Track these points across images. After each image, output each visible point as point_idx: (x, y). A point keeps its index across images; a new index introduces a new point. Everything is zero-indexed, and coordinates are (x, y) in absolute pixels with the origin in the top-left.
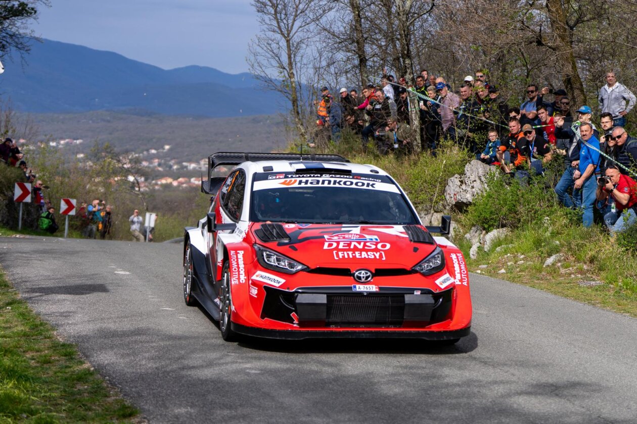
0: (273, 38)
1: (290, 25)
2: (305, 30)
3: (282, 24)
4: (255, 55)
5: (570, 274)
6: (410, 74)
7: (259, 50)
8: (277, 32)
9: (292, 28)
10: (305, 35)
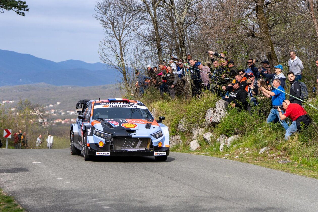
0: (112, 41)
1: (121, 33)
2: (129, 36)
3: (116, 33)
4: (103, 50)
5: (273, 157)
6: (185, 56)
7: (105, 47)
8: (114, 37)
9: (122, 35)
10: (129, 38)
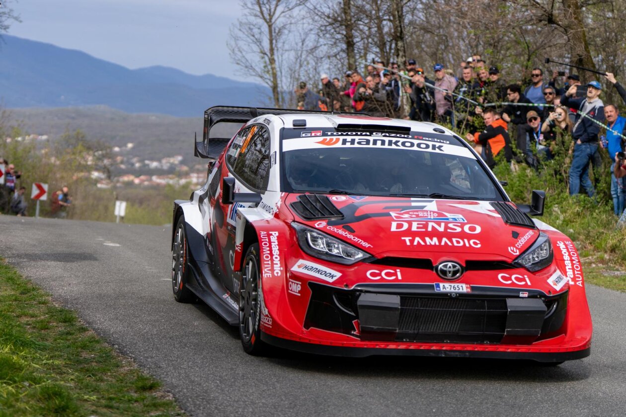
0: (254, 23)
1: (272, 10)
2: (288, 16)
3: (264, 9)
4: (236, 39)
5: (590, 263)
7: (240, 34)
8: (259, 16)
9: (274, 13)
10: (287, 20)
